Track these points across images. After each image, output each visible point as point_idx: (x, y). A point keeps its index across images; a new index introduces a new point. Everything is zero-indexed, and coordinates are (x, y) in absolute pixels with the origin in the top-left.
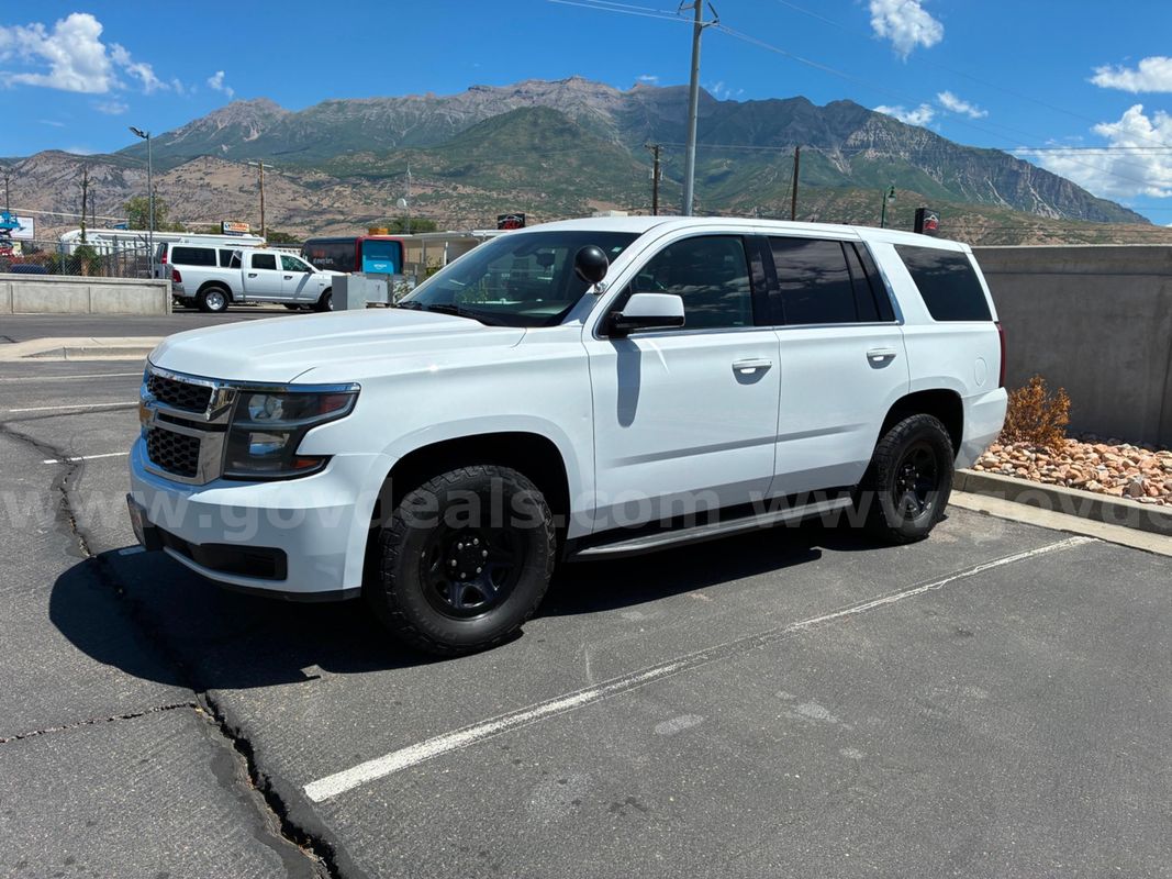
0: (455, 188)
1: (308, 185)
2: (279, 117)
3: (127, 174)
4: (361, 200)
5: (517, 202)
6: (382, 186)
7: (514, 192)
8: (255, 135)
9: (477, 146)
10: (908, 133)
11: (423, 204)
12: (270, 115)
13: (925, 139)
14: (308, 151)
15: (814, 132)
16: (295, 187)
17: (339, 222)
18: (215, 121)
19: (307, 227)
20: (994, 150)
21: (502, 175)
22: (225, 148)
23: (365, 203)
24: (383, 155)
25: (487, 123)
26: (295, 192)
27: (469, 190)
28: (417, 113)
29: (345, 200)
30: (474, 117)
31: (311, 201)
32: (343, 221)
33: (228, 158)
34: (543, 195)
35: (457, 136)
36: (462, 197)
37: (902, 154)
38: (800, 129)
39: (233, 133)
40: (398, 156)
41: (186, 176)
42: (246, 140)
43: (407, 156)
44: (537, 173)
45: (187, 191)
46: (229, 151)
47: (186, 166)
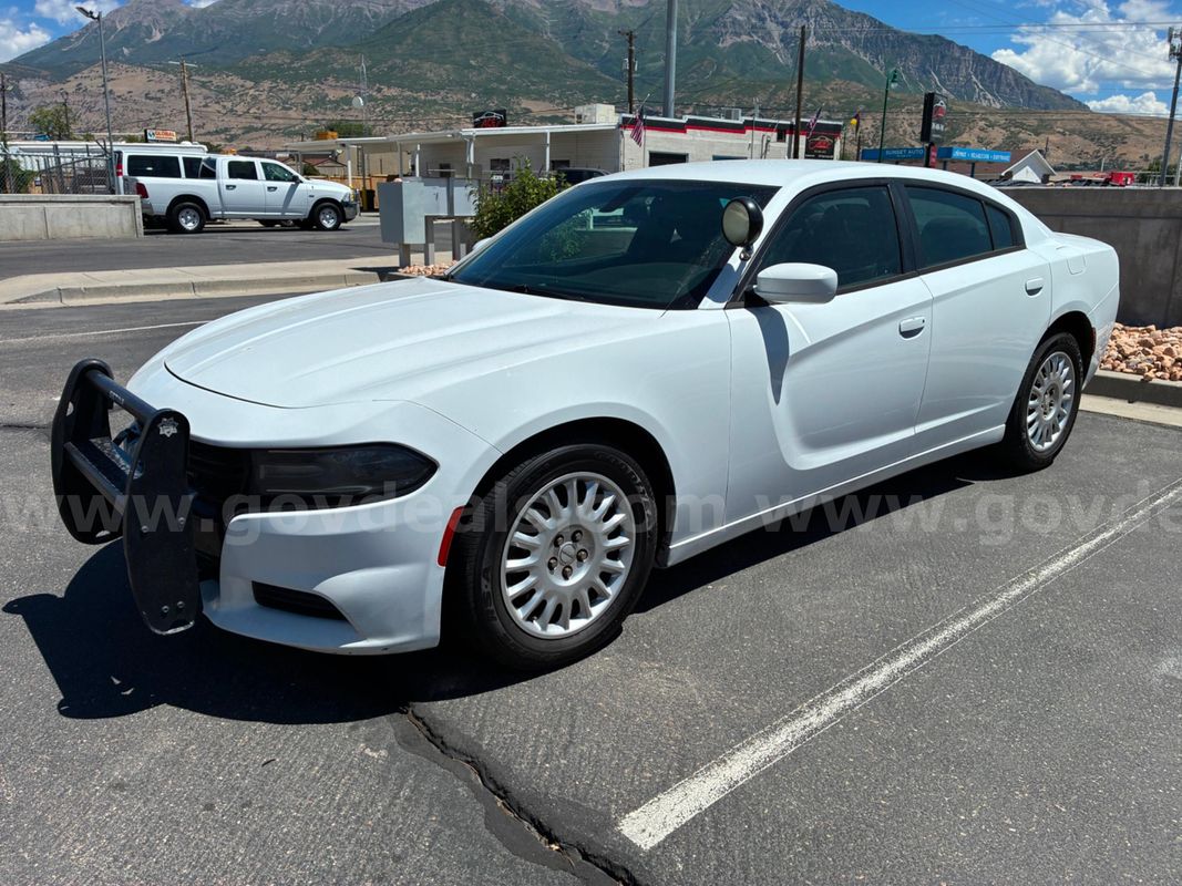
0: (379, 90)
1: (219, 90)
2: (182, 15)
3: (24, 84)
4: (278, 105)
5: (447, 104)
6: (301, 89)
7: (442, 93)
8: (157, 36)
9: (400, 43)
10: (849, 19)
11: (346, 108)
12: (172, 13)
13: (866, 25)
14: (216, 52)
15: (754, 21)
16: (205, 91)
17: (256, 130)
18: (114, 22)
19: (223, 136)
20: (936, 36)
21: (429, 74)
22: (126, 51)
23: (284, 108)
24: (298, 54)
25: (408, 18)
26: (206, 98)
27: (394, 92)
28: (333, 7)
29: (261, 105)
30: (395, 11)
31: (224, 107)
32: (261, 129)
33: (130, 61)
34: (473, 95)
35: (378, 32)
36: (387, 99)
37: (843, 42)
38: (739, 18)
39: (134, 34)
40: (315, 55)
41: (86, 83)
42: (148, 41)
43: (325, 54)
44: (466, 71)
45: (88, 99)
46: (131, 54)
47: (86, 73)
